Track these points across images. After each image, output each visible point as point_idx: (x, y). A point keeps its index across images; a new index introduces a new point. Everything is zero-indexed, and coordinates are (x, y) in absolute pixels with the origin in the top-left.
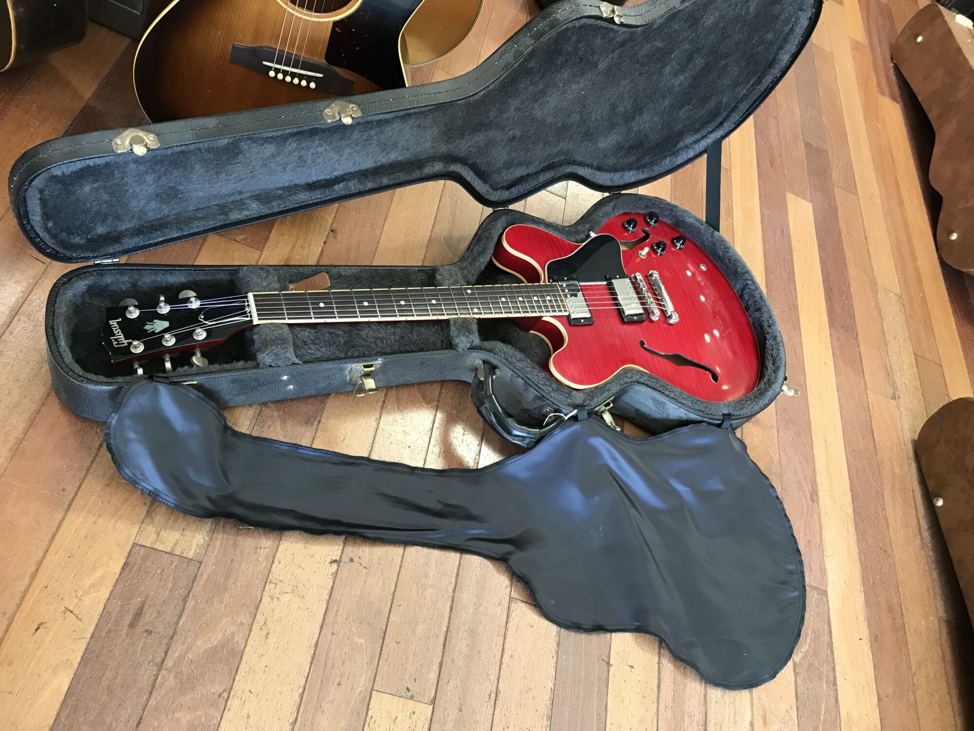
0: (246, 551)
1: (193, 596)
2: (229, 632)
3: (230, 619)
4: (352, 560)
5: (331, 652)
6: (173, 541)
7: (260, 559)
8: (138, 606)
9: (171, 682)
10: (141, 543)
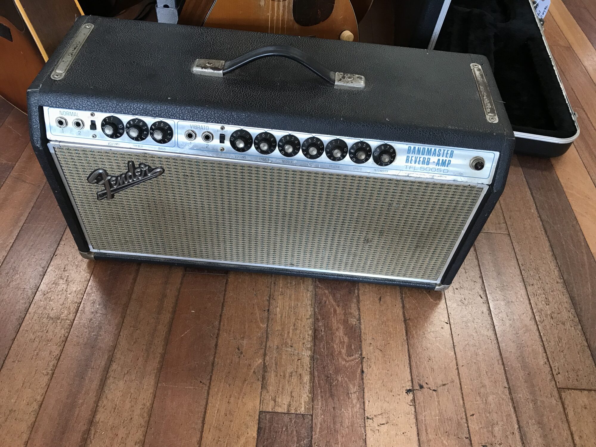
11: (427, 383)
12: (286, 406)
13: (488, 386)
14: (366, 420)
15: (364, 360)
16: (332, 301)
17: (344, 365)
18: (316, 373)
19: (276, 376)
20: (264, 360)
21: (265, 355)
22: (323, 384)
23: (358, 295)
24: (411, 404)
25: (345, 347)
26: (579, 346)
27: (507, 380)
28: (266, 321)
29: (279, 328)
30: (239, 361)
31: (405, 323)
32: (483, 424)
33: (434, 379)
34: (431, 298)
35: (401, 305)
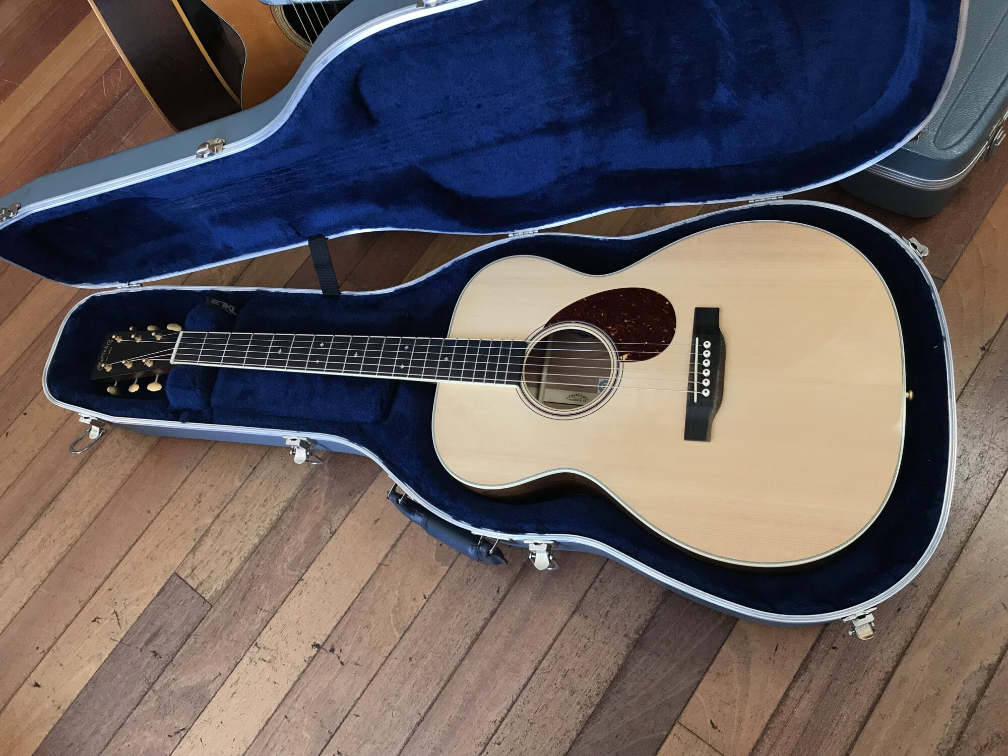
0: (249, 608)
1: (195, 635)
2: (207, 678)
3: (212, 666)
4: (332, 650)
5: (277, 734)
6: (200, 580)
7: (256, 621)
8: (157, 629)
9: (152, 704)
10: (179, 573)
11: (341, 650)
12: (198, 582)
13: (401, 699)
14: (253, 646)
15: (301, 583)
16: (323, 494)
17: (278, 575)
18: (246, 567)
19: (211, 546)
20: (213, 523)
21: (218, 516)
22: (243, 583)
23: (356, 503)
24: (307, 660)
25: (295, 556)
26: (563, 732)
27: (430, 708)
28: (244, 479)
29: (250, 495)
30: (193, 510)
31: (379, 567)
32: (358, 733)
33: (352, 651)
34: (436, 555)
35: (393, 542)
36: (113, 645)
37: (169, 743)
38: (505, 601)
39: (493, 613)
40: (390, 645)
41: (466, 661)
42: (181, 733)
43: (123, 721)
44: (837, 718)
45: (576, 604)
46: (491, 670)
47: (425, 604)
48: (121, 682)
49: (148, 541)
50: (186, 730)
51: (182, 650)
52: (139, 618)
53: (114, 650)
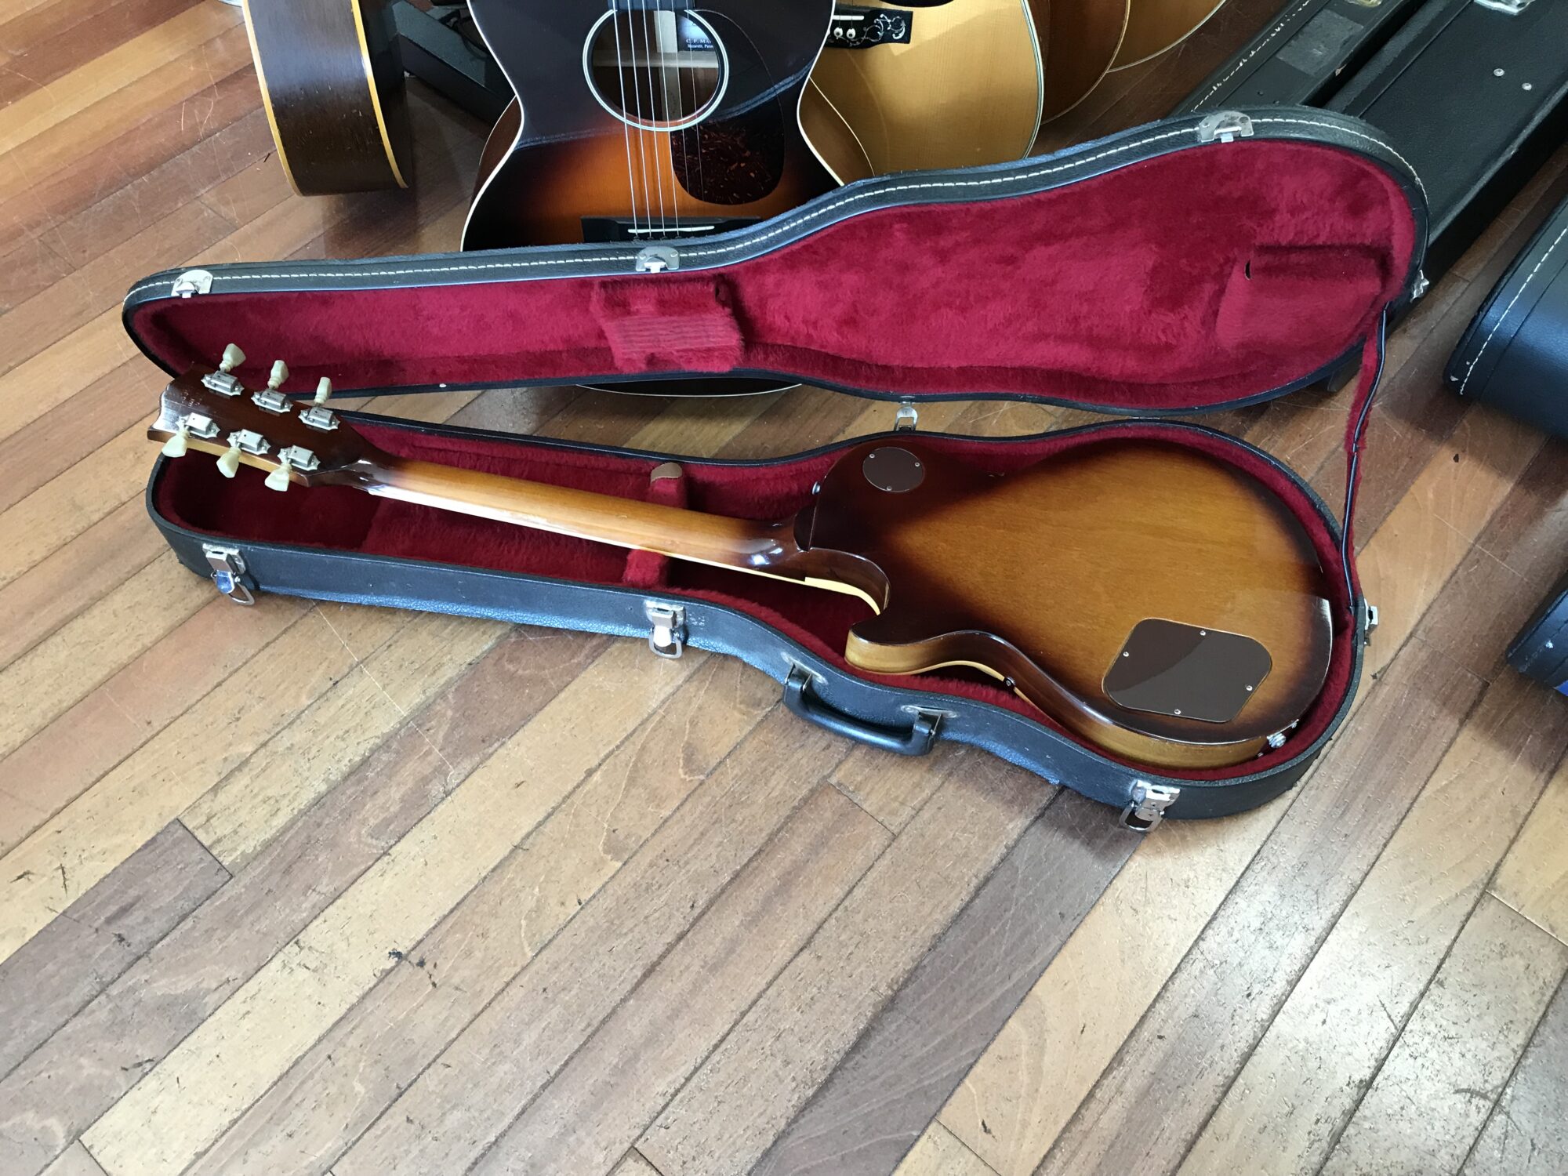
1: (195, 917)
3: (217, 968)
4: (421, 964)
5: (310, 1083)
9: (102, 1016)
10: (184, 821)
11: (435, 966)
12: (215, 838)
13: (522, 1048)
14: (292, 943)
15: (386, 859)
16: (441, 734)
17: (350, 843)
18: (300, 824)
19: (247, 787)
20: (255, 752)
21: (264, 745)
22: (290, 848)
23: (492, 754)
24: (378, 974)
25: (380, 818)
26: (764, 1119)
27: (566, 1064)
28: (317, 695)
29: (322, 720)
30: (224, 729)
31: (512, 851)
32: (446, 1092)
33: (454, 968)
34: (605, 844)
35: (540, 818)
36: (50, 917)
37: (121, 1079)
38: (701, 923)
39: (681, 937)
40: (515, 965)
41: (632, 1002)
42: (142, 1068)
43: (46, 1037)
44: (1157, 1133)
45: (805, 938)
46: (668, 1017)
47: (578, 913)
48: (53, 977)
49: (139, 766)
50: (154, 1062)
51: (168, 939)
52: (102, 880)
53: (49, 925)
